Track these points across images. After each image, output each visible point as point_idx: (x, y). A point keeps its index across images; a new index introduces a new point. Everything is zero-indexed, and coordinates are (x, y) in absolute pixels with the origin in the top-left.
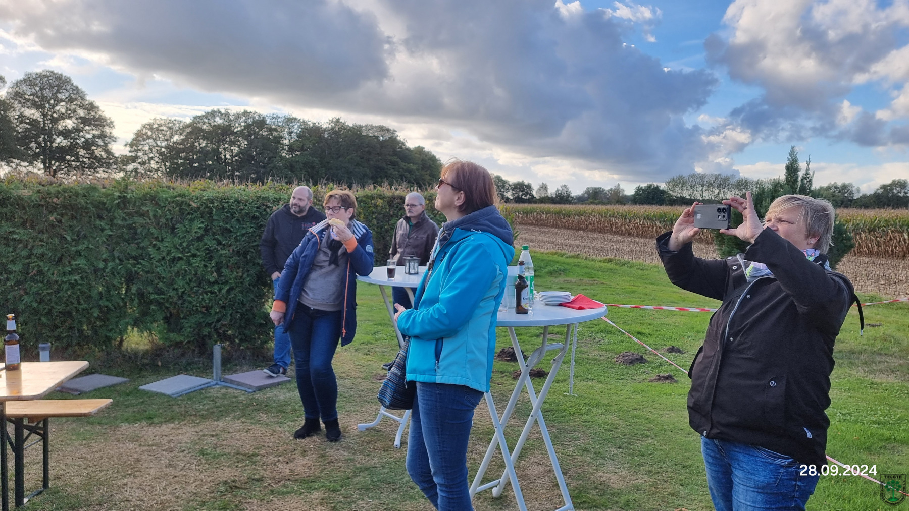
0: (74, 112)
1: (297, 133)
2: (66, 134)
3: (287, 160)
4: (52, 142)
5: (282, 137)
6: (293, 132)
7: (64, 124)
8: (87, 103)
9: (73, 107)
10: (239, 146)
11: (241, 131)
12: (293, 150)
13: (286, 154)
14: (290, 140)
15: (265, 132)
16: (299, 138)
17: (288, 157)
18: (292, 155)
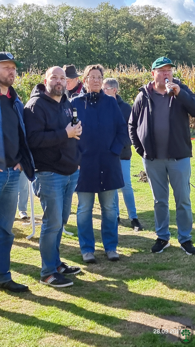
1: (70, 21)
3: (63, 46)
5: (58, 26)
6: (67, 20)
10: (21, 37)
11: (23, 23)
12: (68, 37)
13: (62, 41)
14: (64, 28)
15: (43, 22)
16: (72, 25)
17: (64, 43)
18: (67, 42)
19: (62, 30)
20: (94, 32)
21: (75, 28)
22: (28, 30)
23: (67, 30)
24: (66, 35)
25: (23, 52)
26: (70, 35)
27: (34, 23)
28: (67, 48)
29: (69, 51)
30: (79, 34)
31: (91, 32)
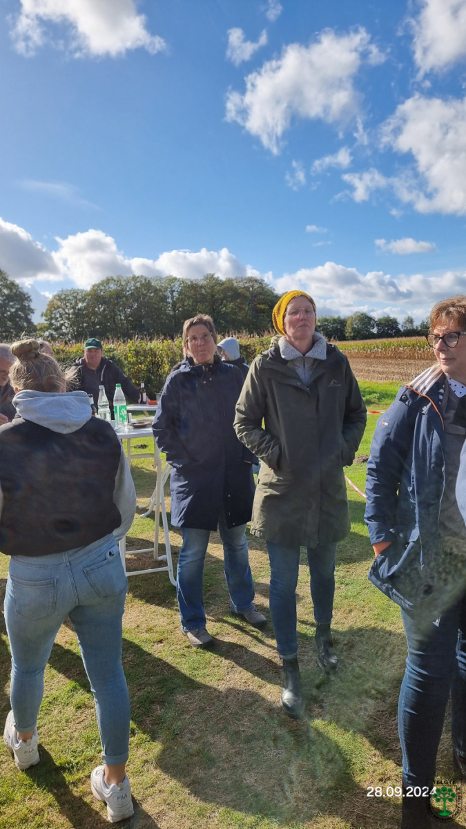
1: (177, 292)
5: (166, 296)
8: (9, 282)
13: (170, 310)
14: (172, 298)
17: (171, 313)
18: (175, 312)
19: (169, 300)
20: (200, 302)
22: (137, 301)
23: (175, 299)
24: (174, 304)
25: (132, 322)
26: (178, 305)
28: (174, 316)
29: (177, 320)
31: (198, 302)
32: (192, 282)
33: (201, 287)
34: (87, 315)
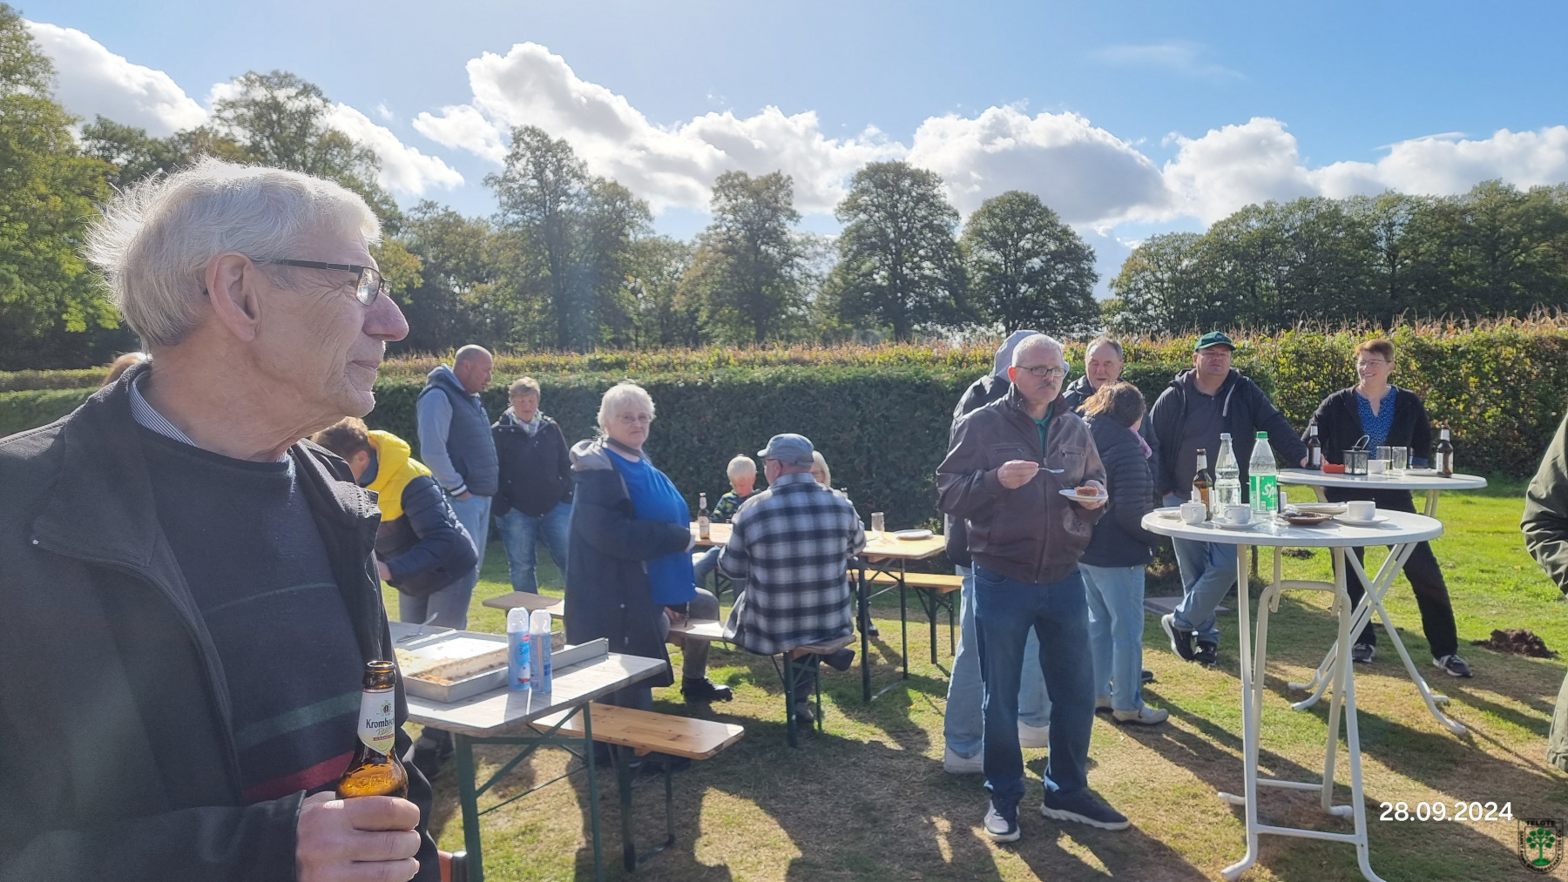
0: (1043, 244)
1: (1401, 225)
2: (1032, 277)
3: (1383, 276)
4: (1016, 292)
5: (1373, 236)
6: (1395, 224)
7: (1030, 265)
8: (1059, 229)
9: (1041, 238)
11: (1294, 237)
12: (1395, 257)
13: (1382, 265)
14: (1388, 239)
15: (1340, 231)
16: (1407, 233)
17: (1385, 271)
18: (1394, 267)
19: (1383, 244)
20: (1458, 244)
21: (1413, 240)
22: (1306, 249)
23: (1395, 242)
24: (1393, 252)
25: (1292, 291)
26: (1402, 253)
27: (1321, 235)
28: (1391, 279)
29: (1397, 286)
30: (1422, 250)
31: (1452, 245)
32: (1441, 201)
33: (1464, 212)
34: (1198, 283)
